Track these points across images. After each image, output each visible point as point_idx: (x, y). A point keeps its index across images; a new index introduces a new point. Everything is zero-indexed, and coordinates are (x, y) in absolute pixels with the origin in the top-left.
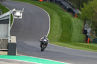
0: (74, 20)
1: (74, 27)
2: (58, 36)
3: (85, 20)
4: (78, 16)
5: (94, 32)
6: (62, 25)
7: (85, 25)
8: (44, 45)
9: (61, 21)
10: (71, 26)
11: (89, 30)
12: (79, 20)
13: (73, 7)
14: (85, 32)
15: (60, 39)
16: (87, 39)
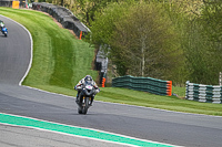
1: (77, 56)
2: (48, 73)
3: (98, 43)
4: (85, 36)
5: (115, 66)
6: (55, 53)
7: (97, 52)
9: (54, 45)
10: (71, 55)
11: (105, 62)
12: (87, 44)
13: (75, 19)
14: (98, 66)
15: (51, 80)
16: (101, 79)
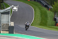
0: (48, 12)
1: (48, 16)
2: (39, 22)
3: (55, 12)
4: (51, 10)
6: (41, 15)
7: (55, 15)
8: (27, 27)
9: (41, 13)
10: (47, 16)
12: (52, 12)
13: (48, 4)
14: (55, 20)
15: (40, 24)
16: (56, 24)
